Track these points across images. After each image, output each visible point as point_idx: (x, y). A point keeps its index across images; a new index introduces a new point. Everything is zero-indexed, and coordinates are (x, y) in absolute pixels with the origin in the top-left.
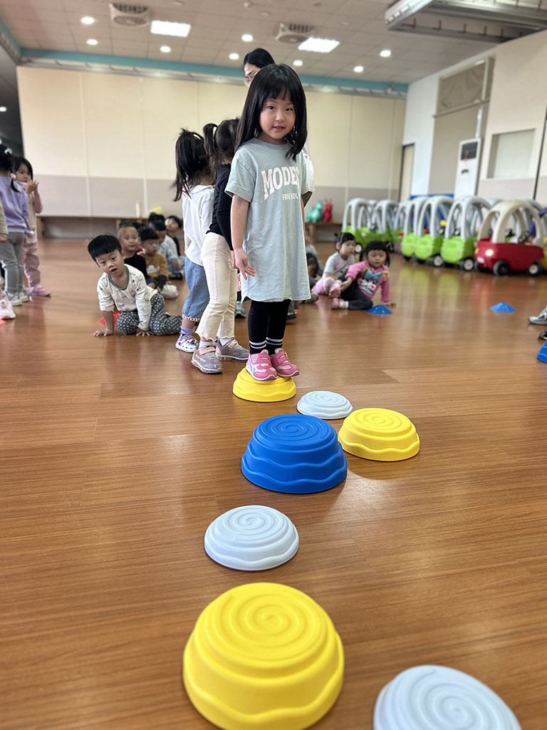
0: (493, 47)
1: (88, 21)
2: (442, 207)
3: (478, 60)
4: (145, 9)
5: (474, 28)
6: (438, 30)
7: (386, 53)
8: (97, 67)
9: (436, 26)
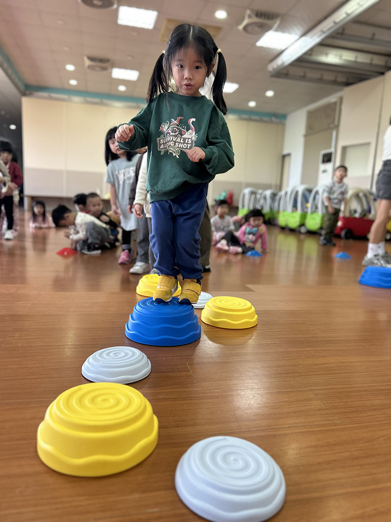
0: (341, 90)
1: (70, 68)
2: (307, 193)
3: (332, 99)
4: (108, 61)
5: (329, 76)
6: (303, 78)
7: (270, 94)
8: (76, 99)
9: (302, 74)
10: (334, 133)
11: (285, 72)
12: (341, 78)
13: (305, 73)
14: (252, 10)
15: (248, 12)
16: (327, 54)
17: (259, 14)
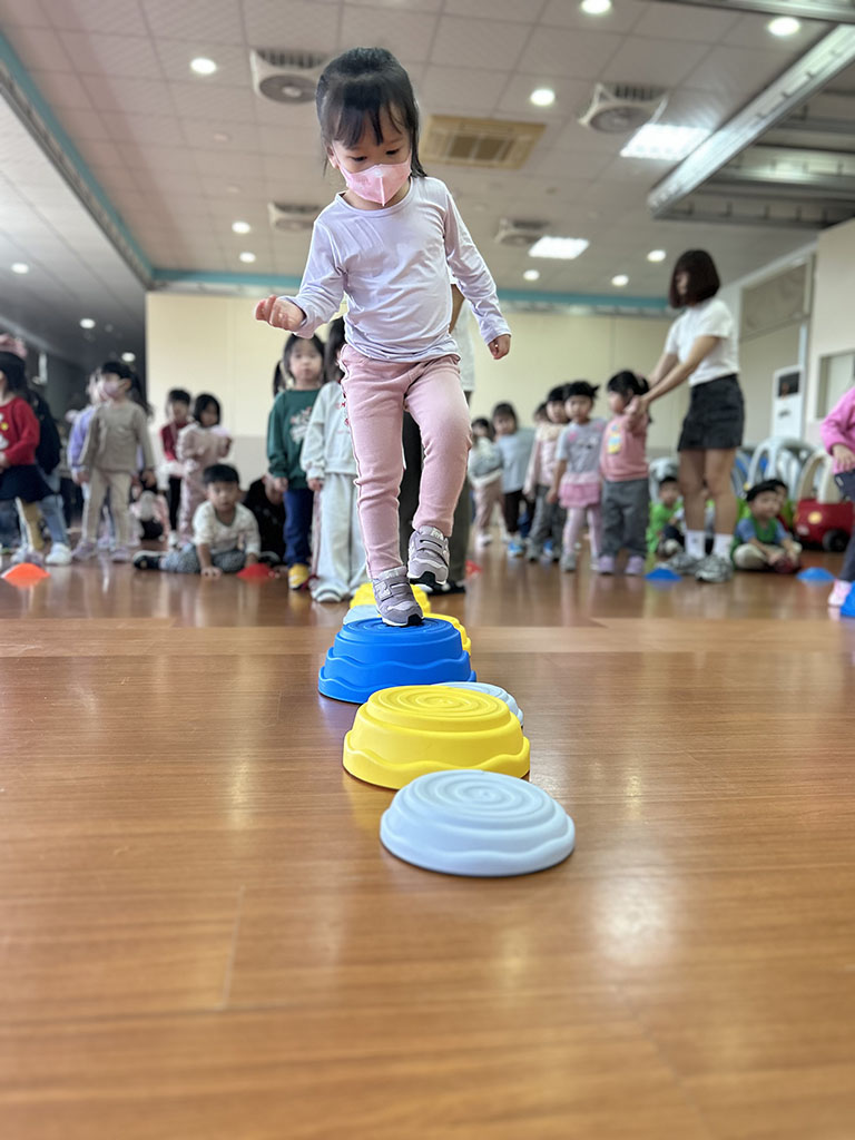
0: (814, 239)
1: (241, 228)
2: (744, 458)
3: (795, 259)
5: (782, 211)
6: (727, 217)
7: (657, 256)
8: (254, 290)
9: (723, 209)
10: (803, 332)
11: (686, 207)
12: (810, 213)
13: (730, 206)
14: (606, 84)
15: (599, 88)
16: (774, 164)
17: (622, 91)
